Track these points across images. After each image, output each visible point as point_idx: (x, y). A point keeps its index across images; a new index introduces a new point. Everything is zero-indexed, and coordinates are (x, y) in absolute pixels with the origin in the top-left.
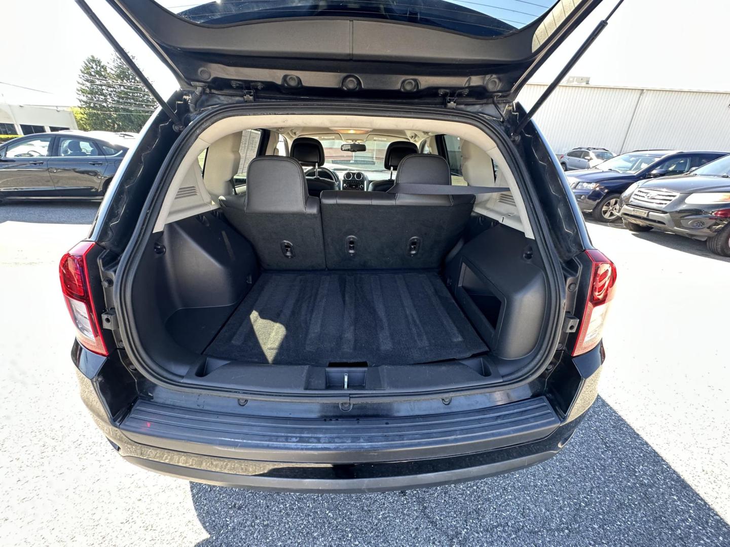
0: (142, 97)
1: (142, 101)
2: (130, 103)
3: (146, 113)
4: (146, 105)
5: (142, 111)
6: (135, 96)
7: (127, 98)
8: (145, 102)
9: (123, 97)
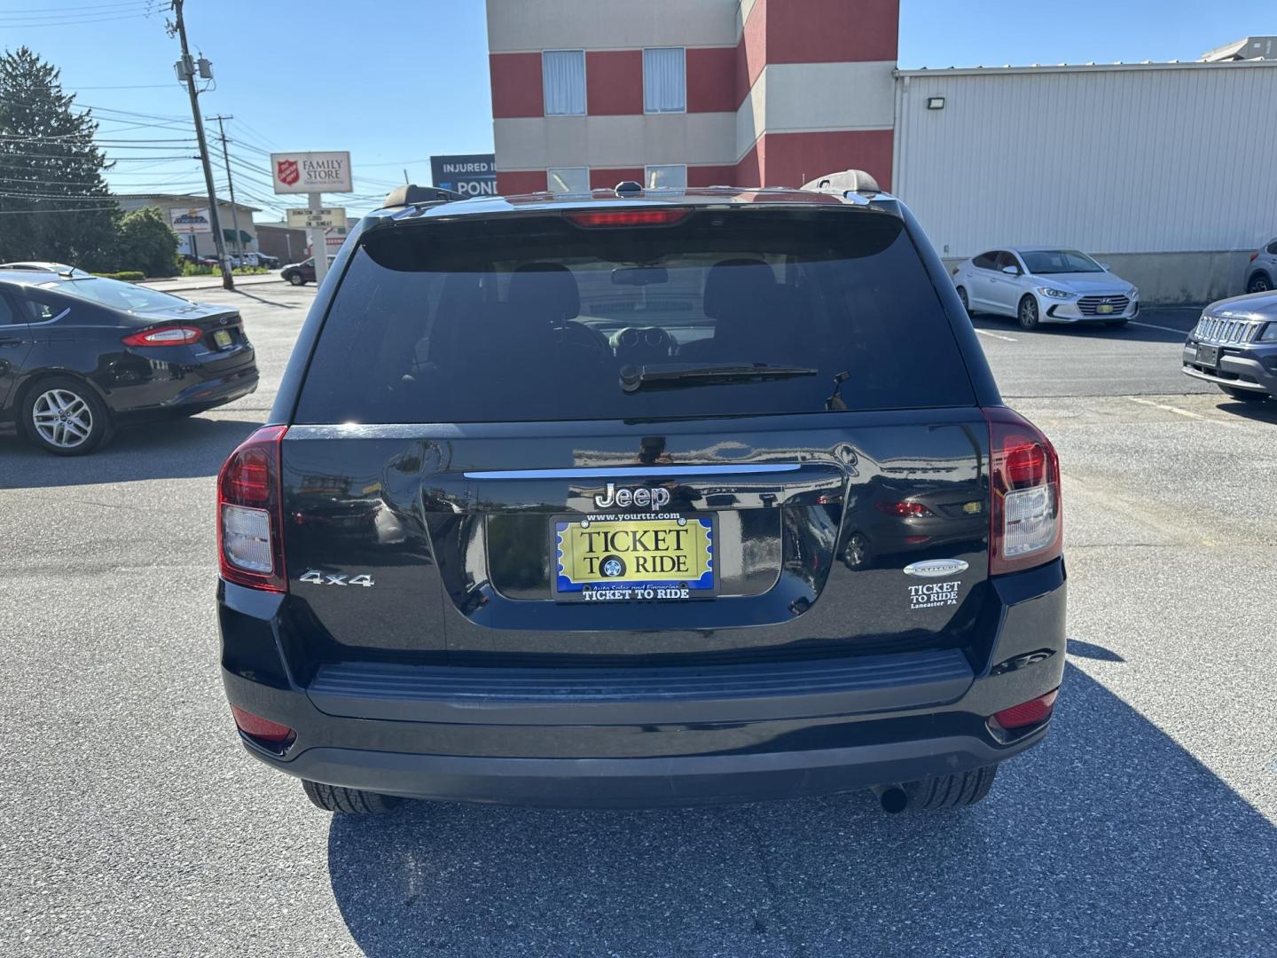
0: (60, 168)
1: (60, 178)
2: (28, 185)
3: (68, 207)
4: (70, 188)
5: (61, 202)
6: (42, 166)
7: (23, 173)
8: (69, 180)
9: (12, 171)
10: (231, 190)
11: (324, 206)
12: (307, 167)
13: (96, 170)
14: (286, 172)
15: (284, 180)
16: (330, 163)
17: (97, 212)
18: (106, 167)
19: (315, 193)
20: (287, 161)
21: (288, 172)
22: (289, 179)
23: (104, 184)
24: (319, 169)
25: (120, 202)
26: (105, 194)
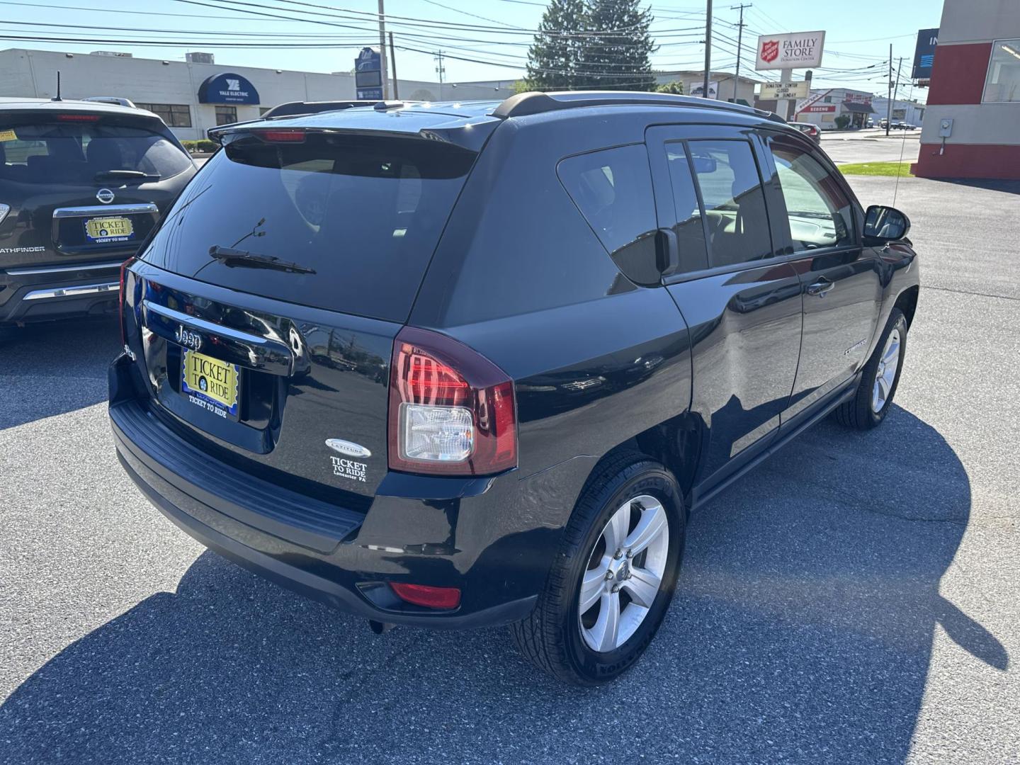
10: (738, 66)
11: (793, 80)
12: (786, 46)
13: (646, 53)
14: (769, 50)
15: (765, 59)
16: (806, 42)
17: (640, 85)
18: (652, 51)
19: (788, 69)
20: (771, 42)
21: (770, 51)
22: (769, 57)
23: (649, 64)
24: (796, 48)
25: (657, 78)
26: (650, 72)
